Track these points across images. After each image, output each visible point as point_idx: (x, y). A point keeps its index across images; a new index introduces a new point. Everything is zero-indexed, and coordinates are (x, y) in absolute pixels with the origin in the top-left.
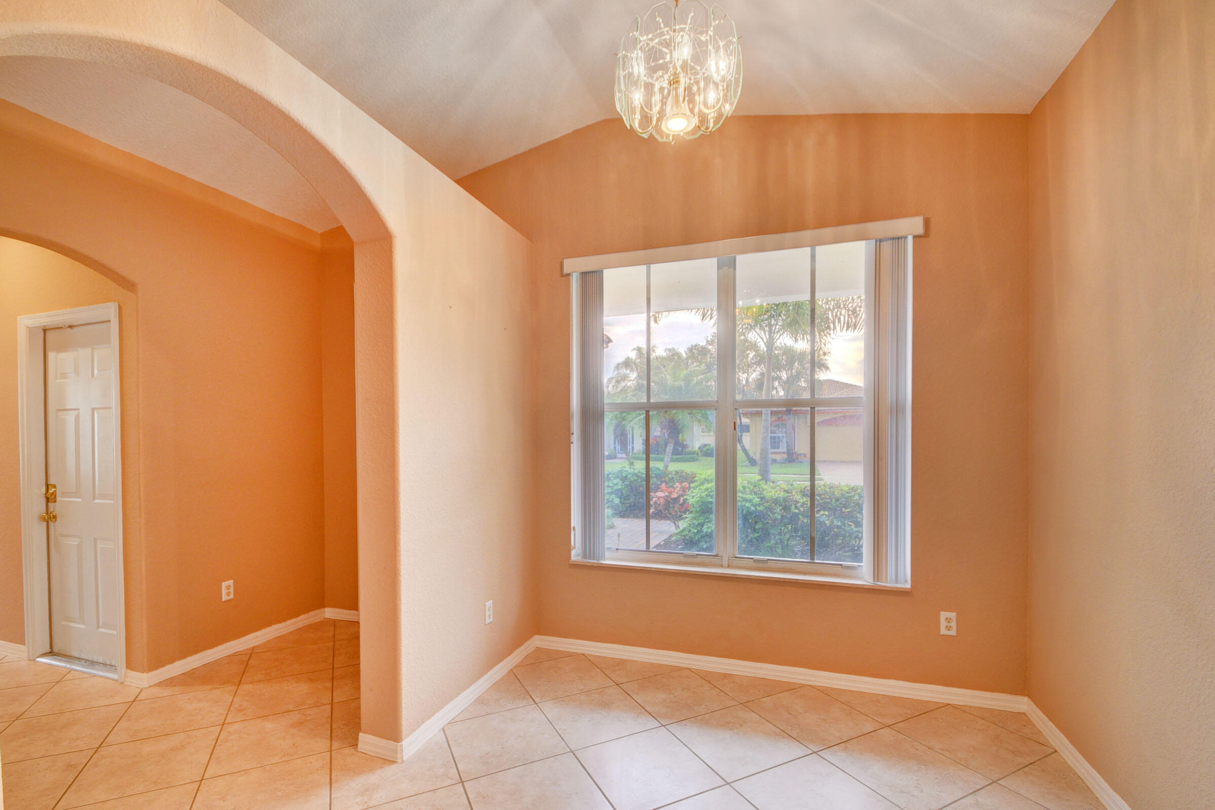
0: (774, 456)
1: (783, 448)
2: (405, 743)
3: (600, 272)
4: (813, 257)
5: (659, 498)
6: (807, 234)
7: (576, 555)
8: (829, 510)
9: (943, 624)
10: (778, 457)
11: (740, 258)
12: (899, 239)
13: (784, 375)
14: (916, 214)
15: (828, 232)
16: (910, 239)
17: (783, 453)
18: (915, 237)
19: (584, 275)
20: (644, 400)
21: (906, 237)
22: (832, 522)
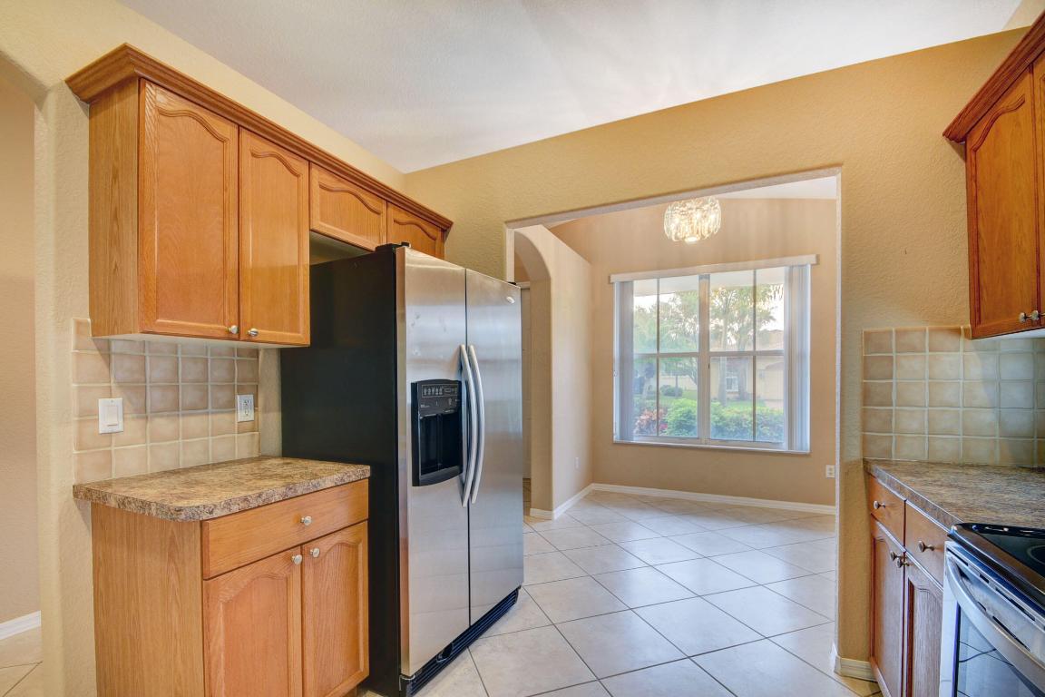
0: (729, 396)
1: (735, 389)
2: (554, 512)
3: (632, 282)
4: (755, 274)
5: (642, 420)
6: (751, 263)
7: (616, 437)
8: (770, 426)
9: (828, 472)
10: (731, 396)
11: (712, 276)
12: (802, 266)
13: (736, 326)
14: (812, 253)
15: (762, 262)
16: (809, 266)
17: (736, 393)
18: (812, 265)
19: (623, 283)
20: (655, 352)
21: (806, 265)
22: (772, 434)
